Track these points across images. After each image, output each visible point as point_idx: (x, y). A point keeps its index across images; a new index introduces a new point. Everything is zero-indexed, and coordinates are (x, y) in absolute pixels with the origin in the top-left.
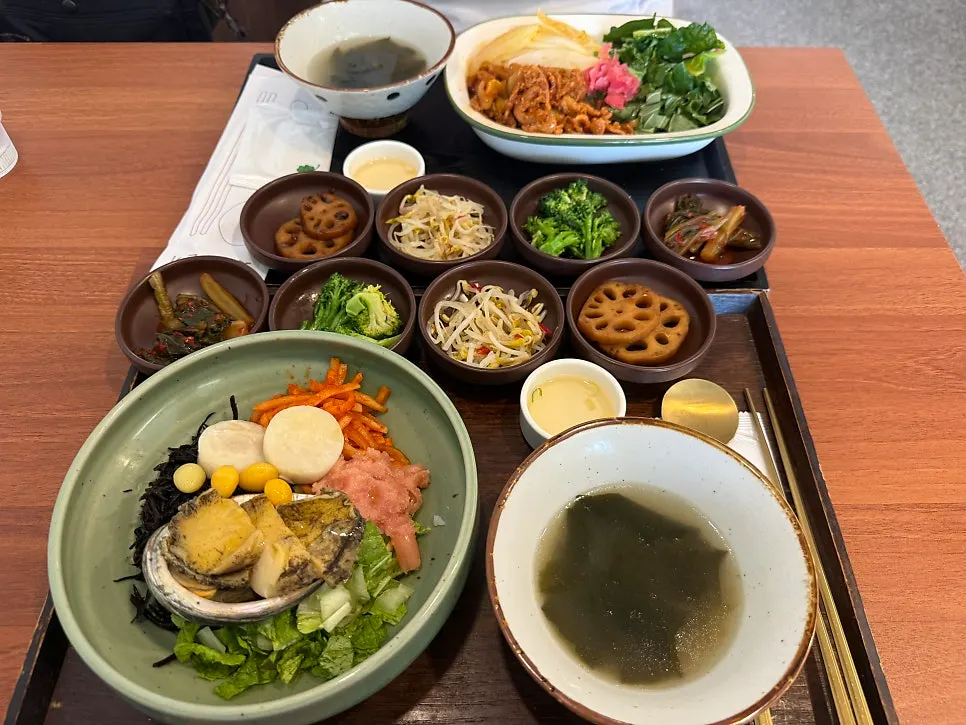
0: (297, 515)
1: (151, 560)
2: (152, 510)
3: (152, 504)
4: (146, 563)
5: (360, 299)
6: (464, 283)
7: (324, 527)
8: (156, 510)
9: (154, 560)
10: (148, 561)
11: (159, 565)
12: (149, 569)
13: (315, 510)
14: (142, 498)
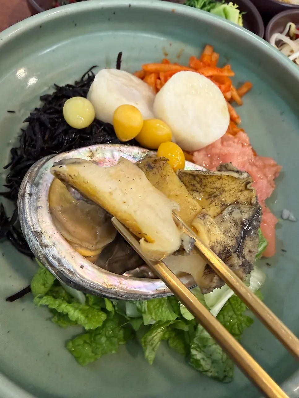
0: (198, 186)
1: (30, 195)
2: (35, 135)
3: (37, 129)
4: (23, 196)
5: (224, 10)
6: (293, 26)
7: (224, 206)
8: (39, 136)
9: (34, 197)
10: (27, 196)
11: (39, 204)
12: (27, 206)
13: (218, 186)
14: (26, 121)
